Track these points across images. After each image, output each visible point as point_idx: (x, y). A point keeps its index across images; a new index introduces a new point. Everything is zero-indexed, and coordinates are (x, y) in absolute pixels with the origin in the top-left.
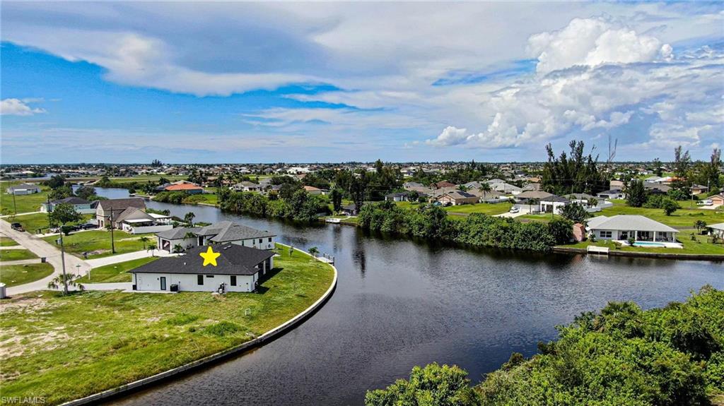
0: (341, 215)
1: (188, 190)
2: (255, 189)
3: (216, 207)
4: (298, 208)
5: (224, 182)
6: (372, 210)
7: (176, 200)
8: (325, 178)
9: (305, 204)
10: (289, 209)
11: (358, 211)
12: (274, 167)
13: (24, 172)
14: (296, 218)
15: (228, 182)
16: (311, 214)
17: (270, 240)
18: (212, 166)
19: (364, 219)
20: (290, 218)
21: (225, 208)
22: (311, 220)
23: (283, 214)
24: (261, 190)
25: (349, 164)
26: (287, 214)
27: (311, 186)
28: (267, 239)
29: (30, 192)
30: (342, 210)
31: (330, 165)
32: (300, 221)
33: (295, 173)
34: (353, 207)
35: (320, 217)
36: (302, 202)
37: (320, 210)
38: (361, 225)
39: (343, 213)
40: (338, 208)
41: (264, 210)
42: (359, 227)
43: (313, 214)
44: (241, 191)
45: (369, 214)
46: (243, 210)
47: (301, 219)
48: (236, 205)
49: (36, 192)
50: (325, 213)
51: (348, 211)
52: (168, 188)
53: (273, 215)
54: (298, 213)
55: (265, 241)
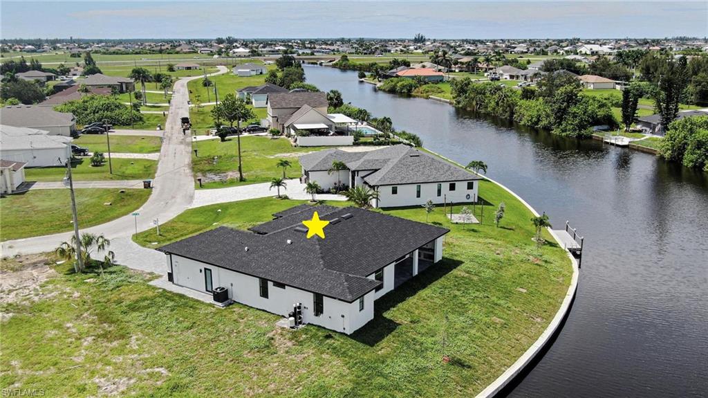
0: (634, 131)
1: (425, 77)
2: (518, 77)
3: (451, 103)
4: (561, 115)
5: (480, 65)
6: (691, 131)
7: (405, 90)
8: (626, 64)
9: (573, 109)
10: (548, 116)
11: (665, 129)
12: (564, 44)
13: (277, 48)
14: (556, 132)
15: (485, 66)
16: (581, 126)
17: (470, 186)
18: (482, 42)
19: (673, 146)
20: (547, 129)
21: (460, 106)
22: (579, 137)
23: (537, 123)
24: (526, 78)
25: (675, 40)
26: (544, 122)
27: (601, 75)
28: (465, 184)
29: (254, 73)
30: (638, 122)
31: (646, 42)
32: (561, 137)
33: (588, 52)
34: (657, 119)
35: (596, 132)
36: (568, 106)
37: (596, 121)
38: (667, 155)
39: (639, 127)
40: (630, 118)
41: (512, 113)
42: (662, 158)
43: (584, 127)
44: (498, 79)
45: (685, 137)
46: (483, 111)
47: (564, 134)
48: (474, 103)
49: (261, 73)
50: (606, 127)
51: (647, 124)
52: (399, 74)
53: (522, 123)
54: (560, 124)
55: (461, 187)
